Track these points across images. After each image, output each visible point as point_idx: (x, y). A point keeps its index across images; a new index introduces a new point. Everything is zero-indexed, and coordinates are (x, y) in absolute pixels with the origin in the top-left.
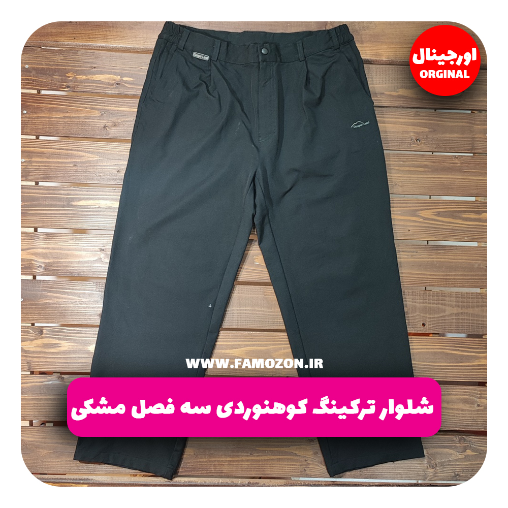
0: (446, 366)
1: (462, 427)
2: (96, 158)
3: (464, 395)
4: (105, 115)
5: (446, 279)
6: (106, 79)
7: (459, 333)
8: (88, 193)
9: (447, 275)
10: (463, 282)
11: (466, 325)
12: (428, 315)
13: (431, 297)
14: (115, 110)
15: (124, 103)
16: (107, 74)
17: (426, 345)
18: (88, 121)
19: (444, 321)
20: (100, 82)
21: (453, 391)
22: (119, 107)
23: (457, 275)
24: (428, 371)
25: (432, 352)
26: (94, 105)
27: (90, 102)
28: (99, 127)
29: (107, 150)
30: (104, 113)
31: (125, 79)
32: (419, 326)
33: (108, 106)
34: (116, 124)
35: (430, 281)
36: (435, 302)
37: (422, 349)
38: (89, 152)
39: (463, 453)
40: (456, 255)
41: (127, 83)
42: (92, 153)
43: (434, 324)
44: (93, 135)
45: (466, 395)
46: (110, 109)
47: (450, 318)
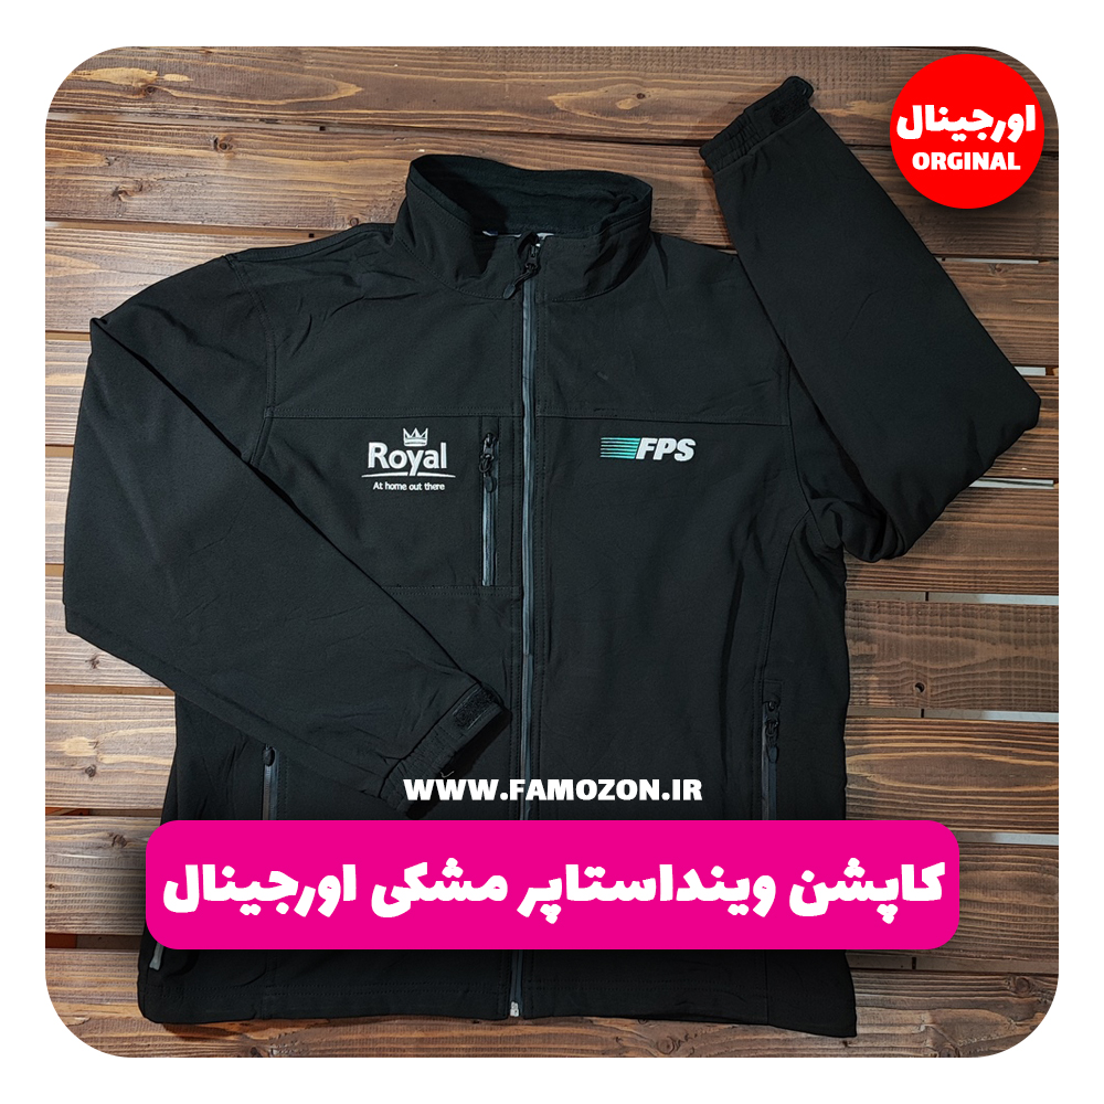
0: (978, 794)
1: (1022, 951)
2: (93, 269)
3: (1027, 869)
4: (116, 163)
5: (975, 571)
6: (122, 78)
7: (1010, 709)
8: (71, 355)
9: (977, 563)
10: (1018, 579)
11: (1029, 690)
12: (929, 665)
13: (938, 617)
14: (143, 153)
15: (166, 134)
16: (124, 66)
17: (925, 741)
18: (73, 178)
19: (971, 680)
20: (107, 86)
21: (997, 860)
22: (152, 145)
23: (1004, 562)
24: (934, 807)
25: (940, 756)
26: (90, 141)
27: (81, 134)
28: (100, 193)
29: (121, 251)
30: (114, 158)
31: (168, 77)
32: (906, 691)
33: (125, 143)
34: (145, 185)
35: (933, 576)
36: (948, 629)
37: (915, 749)
38: (74, 255)
39: (1028, 1022)
40: (999, 511)
41: (175, 88)
42: (83, 256)
43: (946, 686)
44: (86, 213)
45: (1032, 869)
46: (130, 152)
47: (985, 671)
